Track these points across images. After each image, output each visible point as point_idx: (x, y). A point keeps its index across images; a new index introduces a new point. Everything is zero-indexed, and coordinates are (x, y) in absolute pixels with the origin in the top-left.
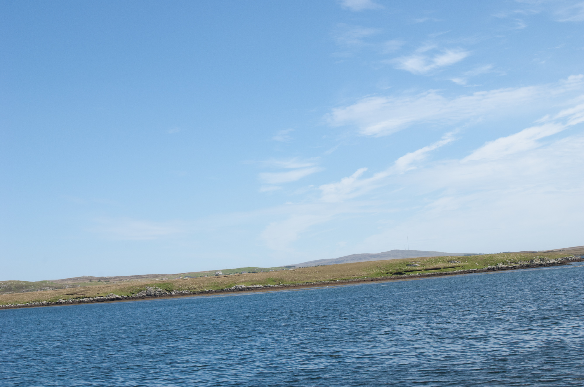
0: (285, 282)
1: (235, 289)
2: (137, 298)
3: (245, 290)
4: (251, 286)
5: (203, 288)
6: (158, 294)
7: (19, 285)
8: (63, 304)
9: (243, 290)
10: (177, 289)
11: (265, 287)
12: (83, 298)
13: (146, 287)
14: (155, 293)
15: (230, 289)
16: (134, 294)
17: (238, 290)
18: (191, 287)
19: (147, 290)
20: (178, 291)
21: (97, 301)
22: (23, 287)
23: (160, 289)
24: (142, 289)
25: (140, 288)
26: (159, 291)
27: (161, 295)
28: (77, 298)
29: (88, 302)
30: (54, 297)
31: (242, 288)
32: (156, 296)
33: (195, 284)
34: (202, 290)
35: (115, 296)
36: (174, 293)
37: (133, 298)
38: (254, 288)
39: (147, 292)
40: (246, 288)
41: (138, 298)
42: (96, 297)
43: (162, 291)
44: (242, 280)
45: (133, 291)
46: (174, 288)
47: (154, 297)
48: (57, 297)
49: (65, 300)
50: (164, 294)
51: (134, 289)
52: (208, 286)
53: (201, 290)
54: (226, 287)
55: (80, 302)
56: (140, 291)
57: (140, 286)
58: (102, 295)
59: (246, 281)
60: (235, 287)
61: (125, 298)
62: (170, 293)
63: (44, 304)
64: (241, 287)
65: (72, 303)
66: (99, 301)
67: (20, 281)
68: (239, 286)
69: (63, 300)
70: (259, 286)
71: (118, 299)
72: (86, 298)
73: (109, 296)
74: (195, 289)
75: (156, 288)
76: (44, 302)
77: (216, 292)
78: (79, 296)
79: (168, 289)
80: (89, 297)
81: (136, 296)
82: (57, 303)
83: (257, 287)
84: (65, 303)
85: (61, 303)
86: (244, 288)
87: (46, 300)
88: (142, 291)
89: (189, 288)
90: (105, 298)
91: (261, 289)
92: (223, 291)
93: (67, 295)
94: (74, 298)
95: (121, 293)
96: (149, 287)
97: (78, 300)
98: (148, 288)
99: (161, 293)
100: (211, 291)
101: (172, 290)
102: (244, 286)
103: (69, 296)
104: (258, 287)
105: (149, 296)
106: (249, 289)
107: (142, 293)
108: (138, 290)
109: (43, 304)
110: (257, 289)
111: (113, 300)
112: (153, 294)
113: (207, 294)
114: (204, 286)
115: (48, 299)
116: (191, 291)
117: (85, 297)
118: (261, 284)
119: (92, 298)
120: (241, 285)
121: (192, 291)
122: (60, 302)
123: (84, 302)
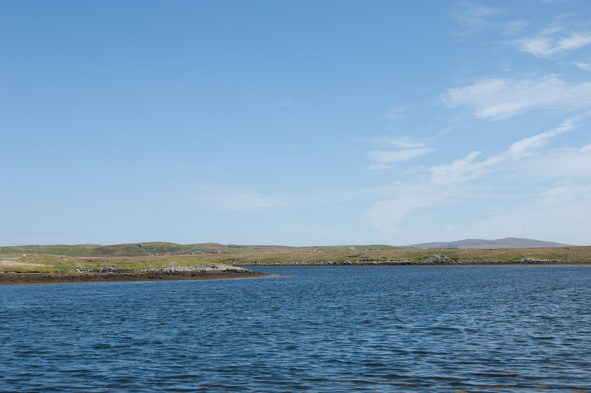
0: (570, 259)
1: (525, 261)
2: (425, 264)
3: (535, 263)
4: (540, 260)
5: (490, 259)
6: (445, 262)
7: (171, 247)
8: (352, 265)
9: (532, 263)
10: (462, 258)
11: (553, 261)
12: (372, 261)
13: (432, 254)
14: (443, 261)
15: (518, 261)
16: (421, 260)
17: (528, 263)
18: (477, 258)
19: (434, 257)
20: (463, 260)
21: (389, 264)
22: (175, 249)
23: (446, 257)
24: (428, 256)
25: (426, 255)
26: (446, 259)
27: (448, 264)
28: (364, 261)
29: (379, 265)
30: (337, 259)
31: (532, 261)
32: (443, 263)
33: (480, 255)
34: (490, 260)
35: (406, 261)
36: (461, 262)
37: (423, 264)
38: (543, 261)
39: (434, 259)
40: (536, 261)
41: (427, 264)
42: (386, 261)
43: (449, 259)
44: (528, 254)
45: (420, 258)
46: (459, 257)
47: (441, 264)
48: (340, 258)
49: (351, 261)
50: (450, 262)
51: (420, 255)
52: (494, 258)
53: (488, 260)
54: (513, 259)
55: (370, 264)
56: (427, 257)
57: (425, 253)
58: (392, 260)
59: (533, 255)
60: (524, 259)
61: (415, 263)
62: (456, 261)
63: (331, 264)
64: (530, 260)
65: (362, 265)
66: (391, 264)
67: (171, 243)
68: (529, 259)
69: (350, 261)
70: (546, 260)
71: (409, 264)
72: (375, 261)
73: (400, 261)
74: (481, 259)
75: (442, 256)
76: (330, 262)
77: (506, 263)
78: (366, 259)
79: (453, 258)
80: (378, 260)
81: (425, 262)
82: (345, 264)
83: (545, 261)
84: (354, 264)
85: (349, 264)
86: (534, 261)
87: (330, 261)
88: (429, 258)
89: (475, 258)
90: (396, 262)
91: (549, 264)
92: (512, 263)
93: (350, 257)
94: (360, 261)
95: (408, 258)
96: (435, 254)
97: (366, 262)
98: (434, 256)
99: (448, 261)
100: (501, 261)
101: (458, 259)
102: (533, 260)
103: (353, 258)
104: (547, 262)
105: (436, 263)
106: (538, 262)
107: (429, 260)
108: (425, 257)
109: (329, 264)
110: (547, 263)
111: (404, 264)
112: (440, 261)
113: (498, 264)
114: (490, 257)
115: (332, 259)
116: (478, 261)
117: (373, 260)
118: (548, 258)
119: (381, 261)
120: (530, 259)
121: (480, 261)
122: (347, 263)
123: (376, 265)
